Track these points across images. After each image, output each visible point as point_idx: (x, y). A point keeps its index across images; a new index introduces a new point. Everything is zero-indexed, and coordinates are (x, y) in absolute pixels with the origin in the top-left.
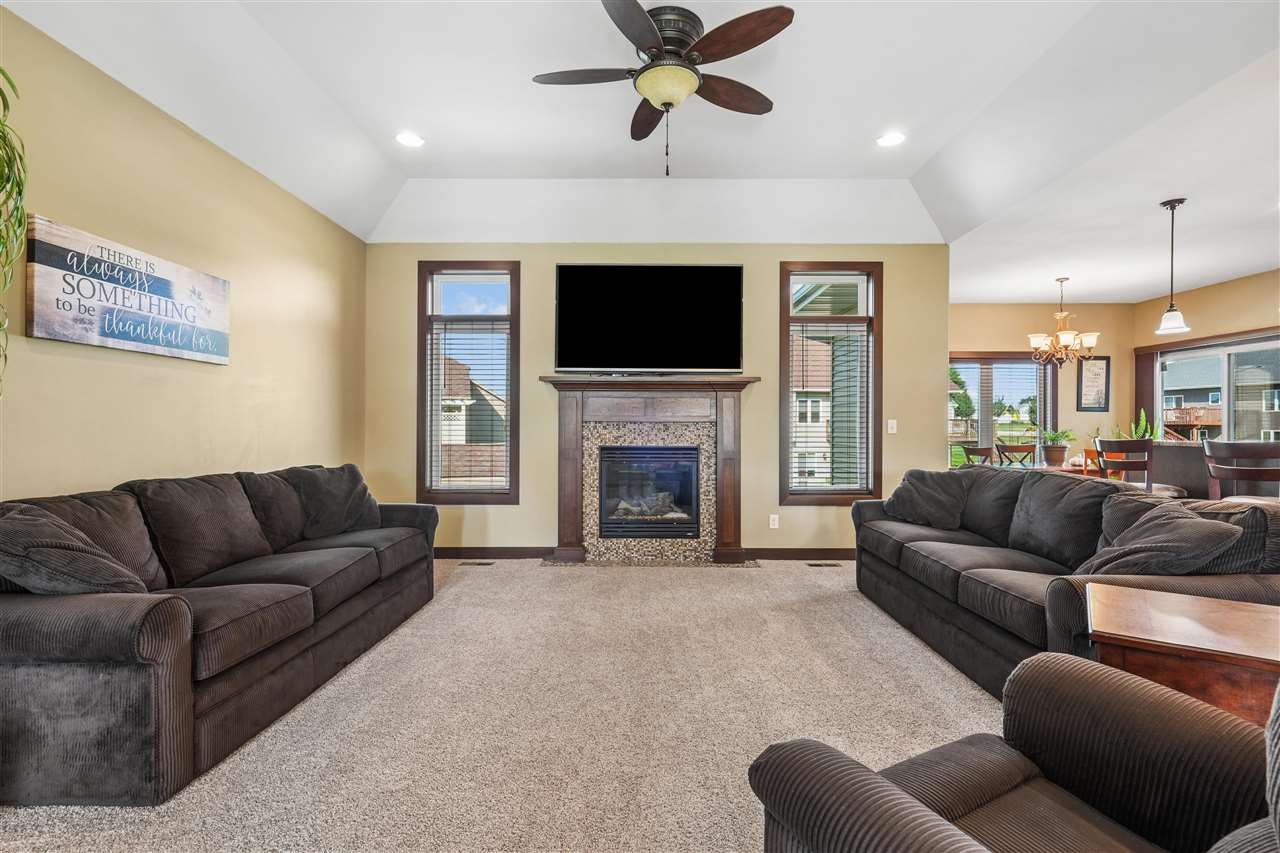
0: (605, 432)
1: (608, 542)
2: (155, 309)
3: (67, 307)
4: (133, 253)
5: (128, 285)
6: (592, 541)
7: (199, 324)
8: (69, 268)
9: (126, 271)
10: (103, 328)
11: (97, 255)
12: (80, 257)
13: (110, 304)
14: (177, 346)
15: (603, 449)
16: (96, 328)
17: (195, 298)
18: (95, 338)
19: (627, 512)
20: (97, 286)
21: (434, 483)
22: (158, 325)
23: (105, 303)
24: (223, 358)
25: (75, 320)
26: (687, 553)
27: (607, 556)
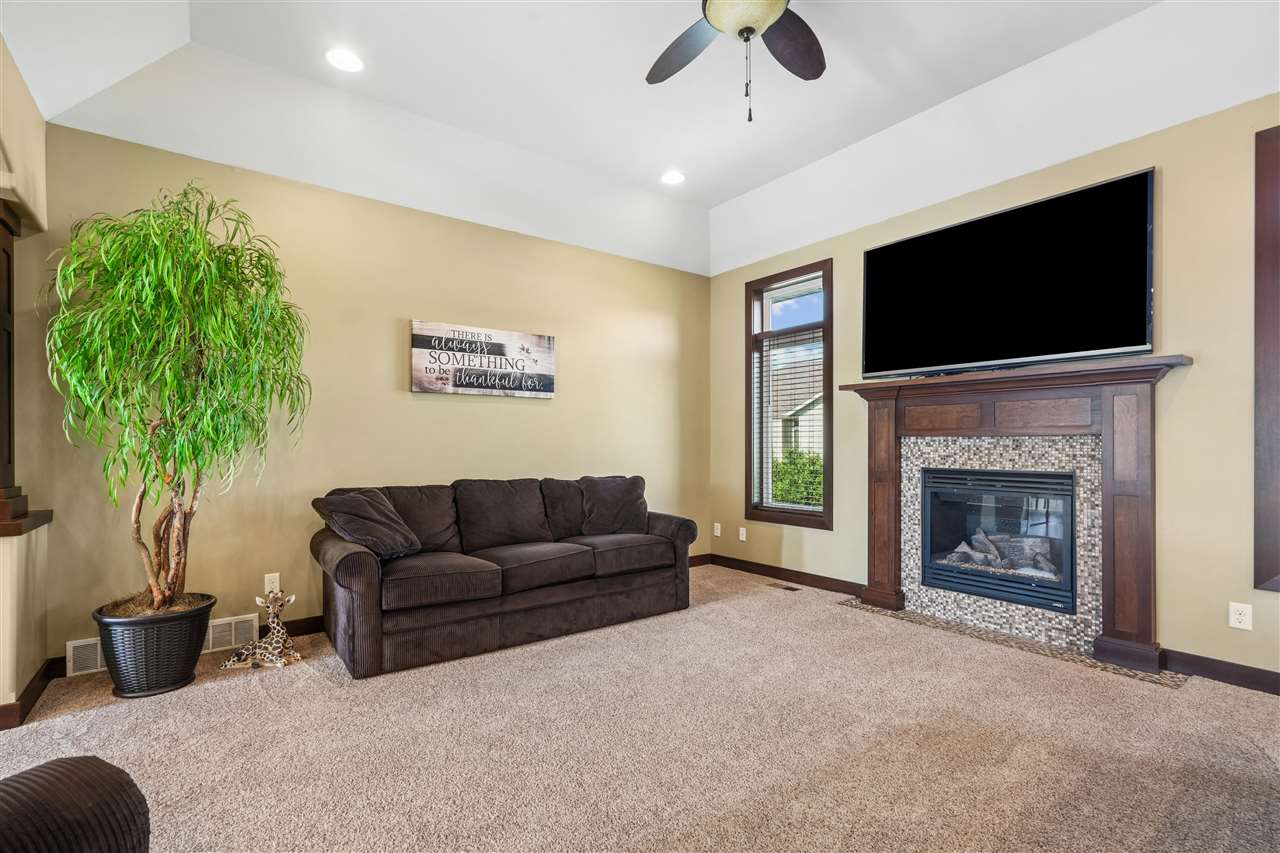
0: (928, 449)
1: (933, 593)
2: (492, 365)
3: (432, 371)
4: (475, 330)
5: (472, 351)
6: (912, 586)
7: (527, 371)
8: (434, 348)
9: (471, 343)
10: (455, 381)
11: (451, 336)
12: (440, 339)
13: (460, 366)
14: (510, 389)
15: (926, 471)
16: (451, 382)
17: (524, 353)
18: (450, 388)
19: (967, 558)
20: (451, 355)
21: (765, 500)
22: (495, 375)
23: (457, 366)
24: (549, 394)
25: (437, 379)
26: (1053, 633)
27: (932, 609)
